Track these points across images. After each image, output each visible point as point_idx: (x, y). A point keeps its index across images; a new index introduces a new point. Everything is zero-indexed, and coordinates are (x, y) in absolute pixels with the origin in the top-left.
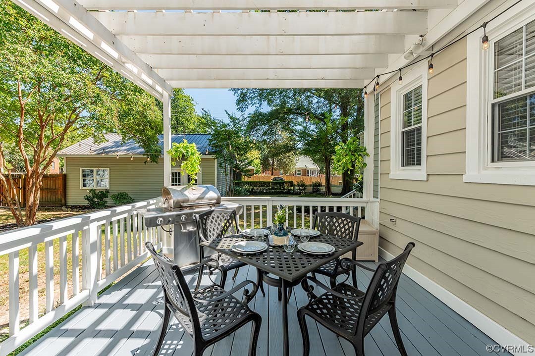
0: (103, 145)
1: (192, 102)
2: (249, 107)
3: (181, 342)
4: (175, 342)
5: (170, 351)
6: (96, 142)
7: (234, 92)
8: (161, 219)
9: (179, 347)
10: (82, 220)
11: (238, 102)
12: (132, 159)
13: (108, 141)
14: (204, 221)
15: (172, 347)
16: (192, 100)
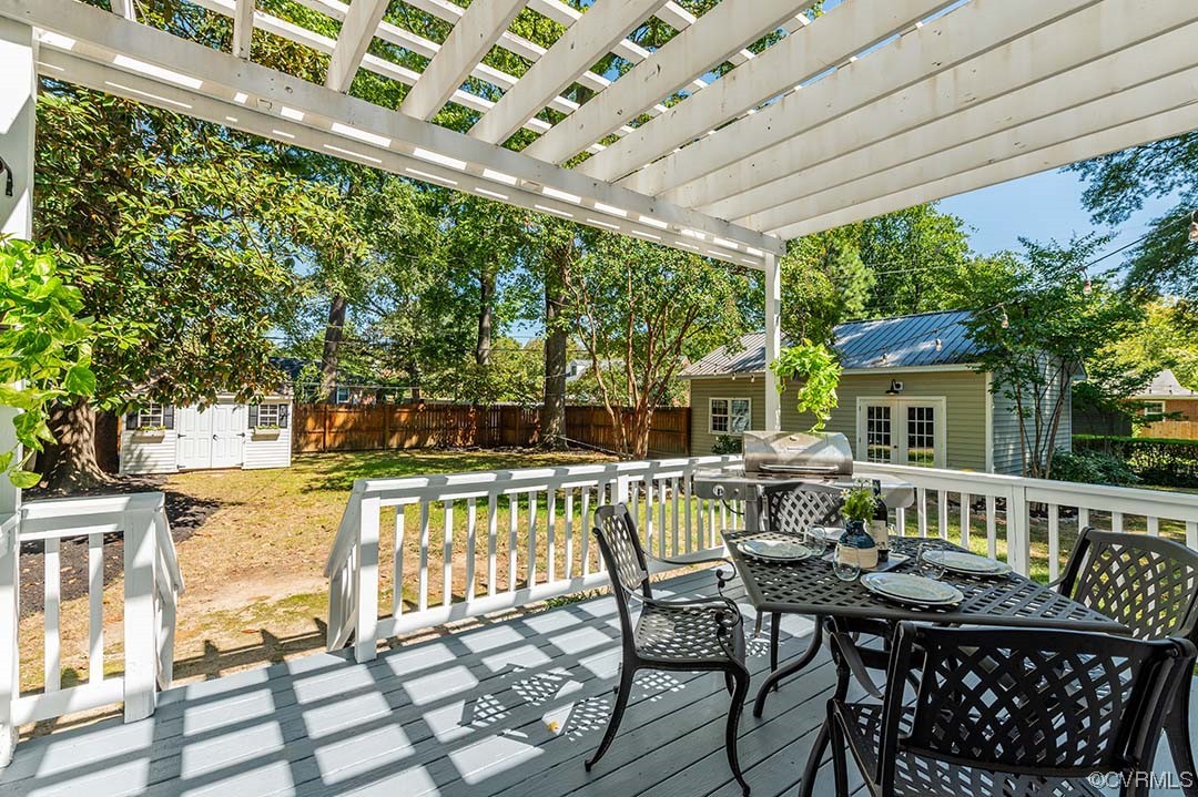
0: (740, 356)
1: (958, 230)
2: (1146, 202)
3: (682, 686)
4: (675, 682)
5: (660, 687)
6: (728, 351)
7: (1081, 171)
8: (721, 487)
9: (675, 690)
10: (606, 469)
11: (1093, 199)
12: (753, 380)
13: (745, 349)
14: (775, 501)
15: (668, 685)
16: (959, 224)
